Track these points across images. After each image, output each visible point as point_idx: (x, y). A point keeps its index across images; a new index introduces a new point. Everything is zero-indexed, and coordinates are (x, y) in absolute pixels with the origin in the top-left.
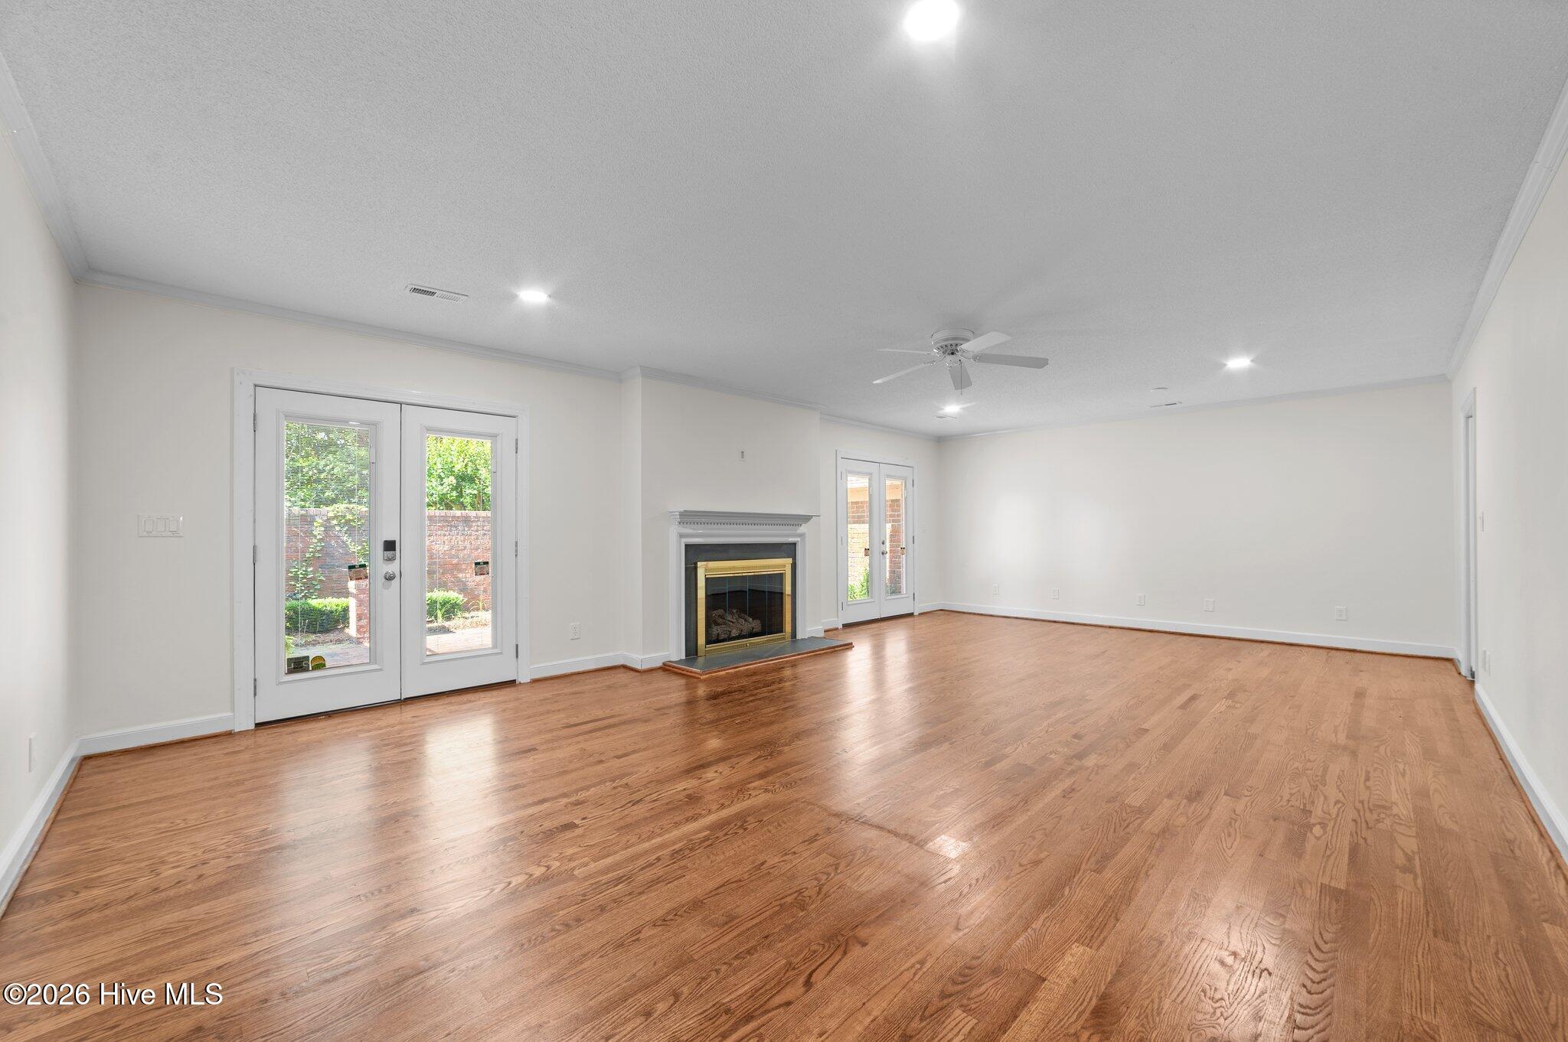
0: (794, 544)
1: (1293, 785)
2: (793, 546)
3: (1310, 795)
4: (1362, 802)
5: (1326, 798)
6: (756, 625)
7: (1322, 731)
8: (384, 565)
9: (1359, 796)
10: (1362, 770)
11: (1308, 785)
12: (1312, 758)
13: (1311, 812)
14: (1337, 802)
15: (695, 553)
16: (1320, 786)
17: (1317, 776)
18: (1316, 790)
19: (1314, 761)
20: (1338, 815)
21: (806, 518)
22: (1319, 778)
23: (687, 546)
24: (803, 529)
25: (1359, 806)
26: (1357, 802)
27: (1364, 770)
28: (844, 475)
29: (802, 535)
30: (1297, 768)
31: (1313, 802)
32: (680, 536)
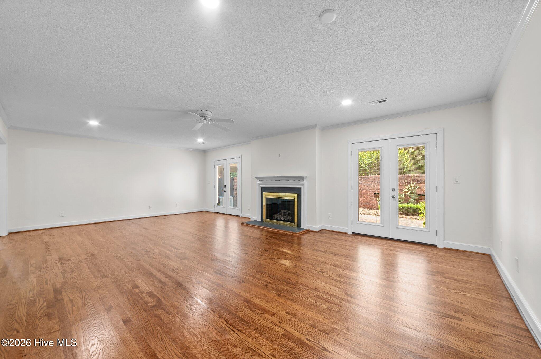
0: (301, 188)
1: (71, 268)
3: (64, 268)
4: (47, 273)
5: (59, 269)
7: (78, 297)
8: (225, 189)
9: (48, 274)
10: (50, 285)
11: (67, 270)
12: (72, 279)
13: (61, 264)
14: (55, 269)
15: (264, 189)
16: (63, 271)
17: (66, 274)
18: (63, 270)
19: (71, 279)
20: (53, 267)
22: (64, 274)
23: (262, 187)
24: (305, 182)
25: (47, 272)
26: (48, 273)
27: (49, 285)
29: (303, 185)
30: (75, 273)
31: (62, 266)
32: (260, 184)
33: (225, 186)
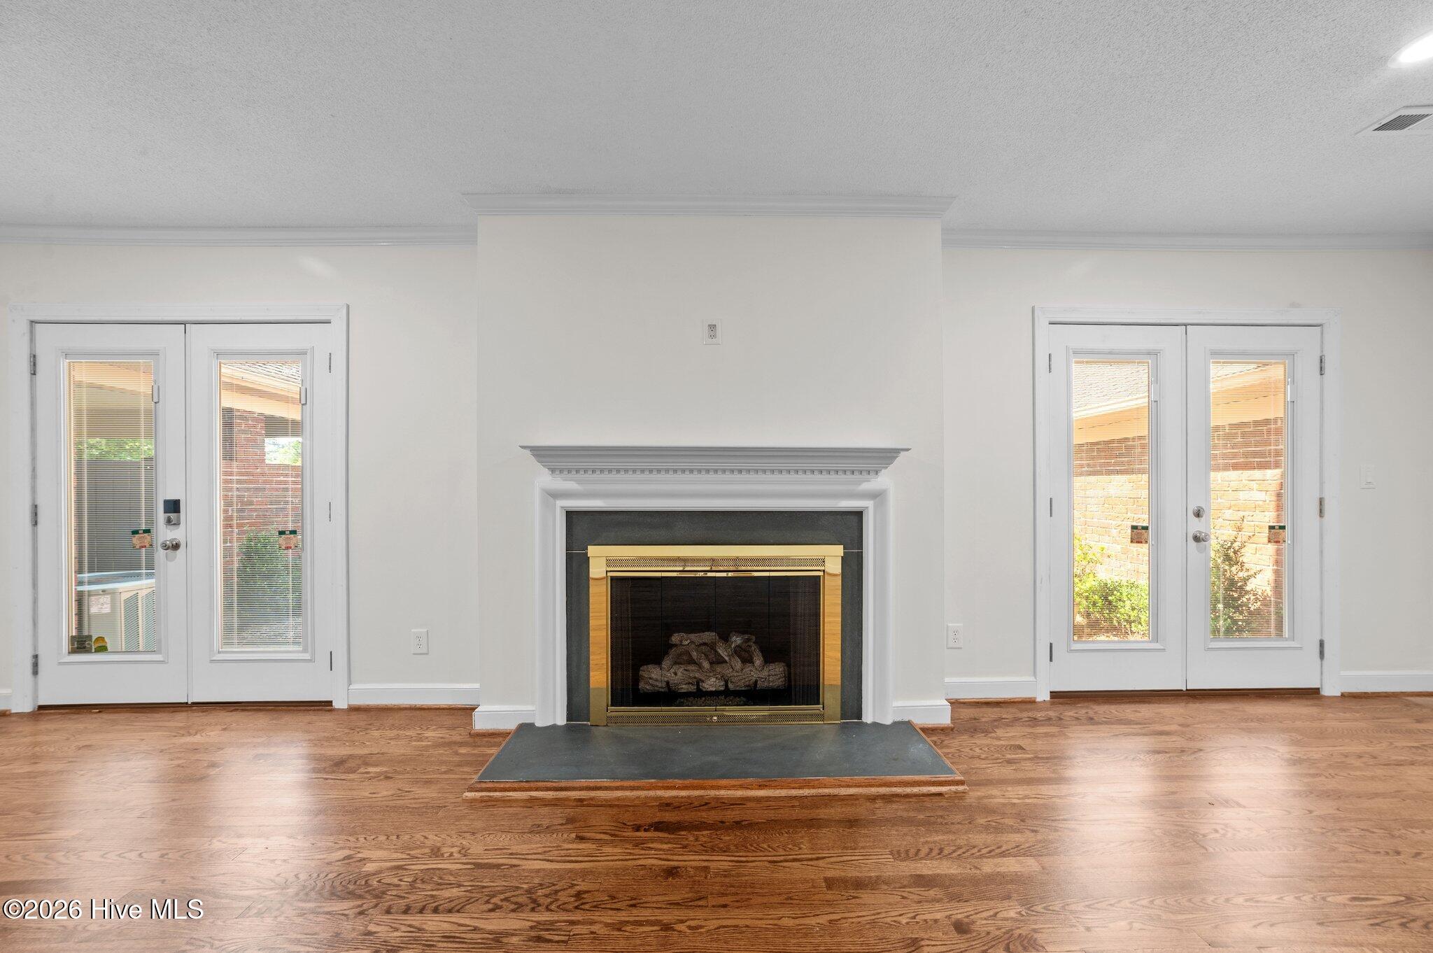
0: (859, 515)
2: (855, 519)
6: (771, 675)
8: (168, 531)
21: (887, 456)
23: (571, 516)
24: (884, 480)
28: (1058, 362)
29: (878, 496)
32: (555, 495)
33: (173, 507)
